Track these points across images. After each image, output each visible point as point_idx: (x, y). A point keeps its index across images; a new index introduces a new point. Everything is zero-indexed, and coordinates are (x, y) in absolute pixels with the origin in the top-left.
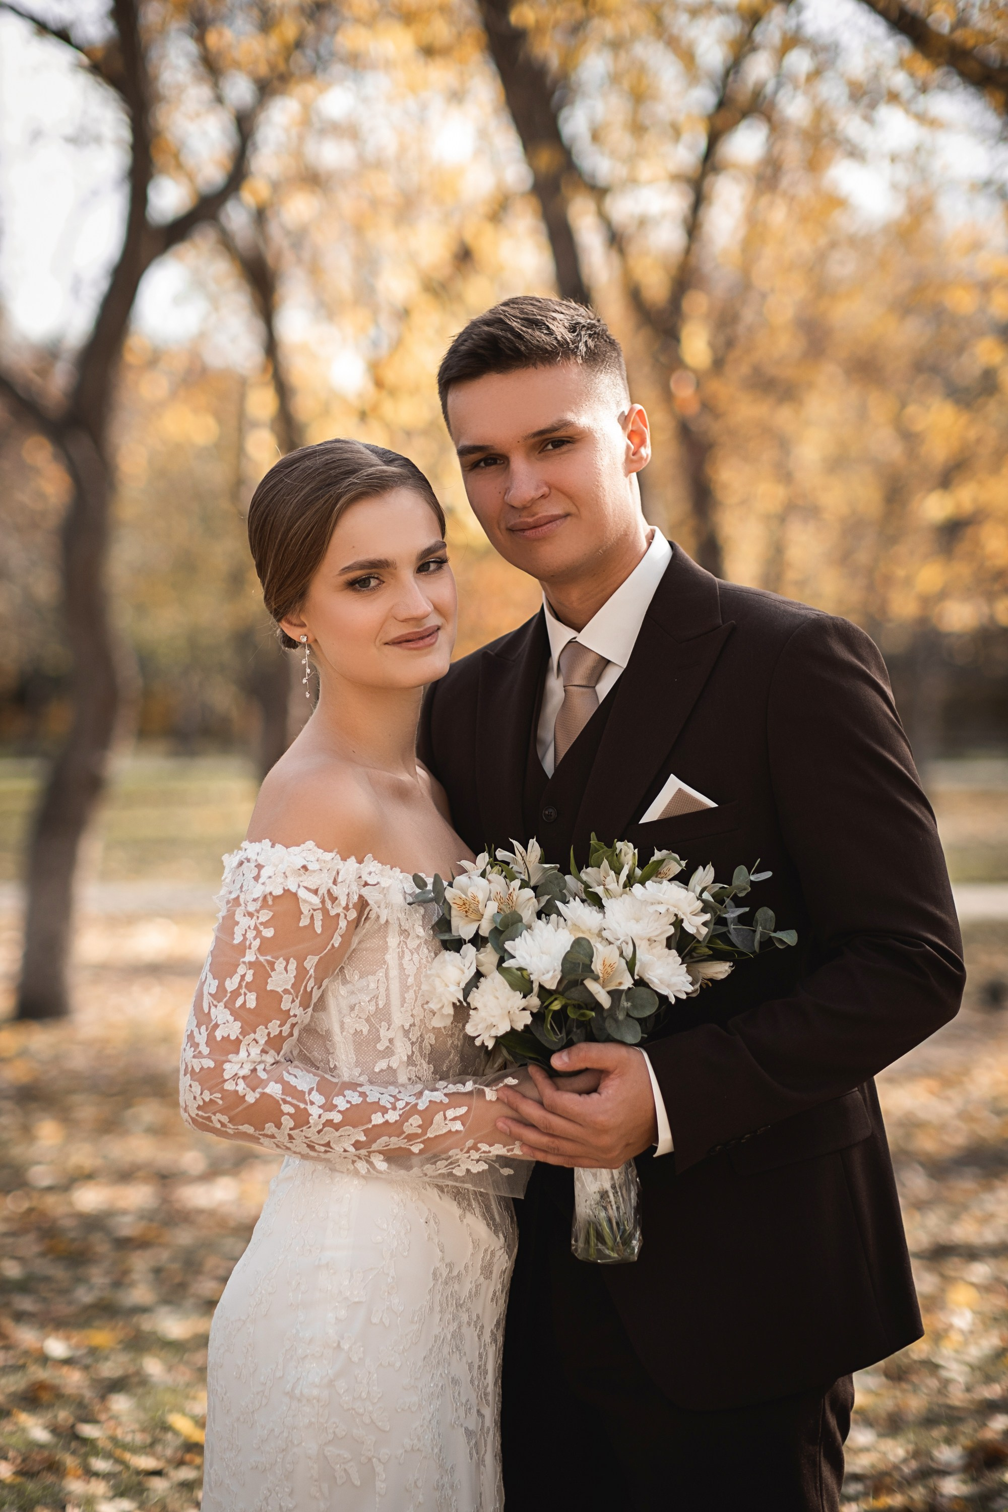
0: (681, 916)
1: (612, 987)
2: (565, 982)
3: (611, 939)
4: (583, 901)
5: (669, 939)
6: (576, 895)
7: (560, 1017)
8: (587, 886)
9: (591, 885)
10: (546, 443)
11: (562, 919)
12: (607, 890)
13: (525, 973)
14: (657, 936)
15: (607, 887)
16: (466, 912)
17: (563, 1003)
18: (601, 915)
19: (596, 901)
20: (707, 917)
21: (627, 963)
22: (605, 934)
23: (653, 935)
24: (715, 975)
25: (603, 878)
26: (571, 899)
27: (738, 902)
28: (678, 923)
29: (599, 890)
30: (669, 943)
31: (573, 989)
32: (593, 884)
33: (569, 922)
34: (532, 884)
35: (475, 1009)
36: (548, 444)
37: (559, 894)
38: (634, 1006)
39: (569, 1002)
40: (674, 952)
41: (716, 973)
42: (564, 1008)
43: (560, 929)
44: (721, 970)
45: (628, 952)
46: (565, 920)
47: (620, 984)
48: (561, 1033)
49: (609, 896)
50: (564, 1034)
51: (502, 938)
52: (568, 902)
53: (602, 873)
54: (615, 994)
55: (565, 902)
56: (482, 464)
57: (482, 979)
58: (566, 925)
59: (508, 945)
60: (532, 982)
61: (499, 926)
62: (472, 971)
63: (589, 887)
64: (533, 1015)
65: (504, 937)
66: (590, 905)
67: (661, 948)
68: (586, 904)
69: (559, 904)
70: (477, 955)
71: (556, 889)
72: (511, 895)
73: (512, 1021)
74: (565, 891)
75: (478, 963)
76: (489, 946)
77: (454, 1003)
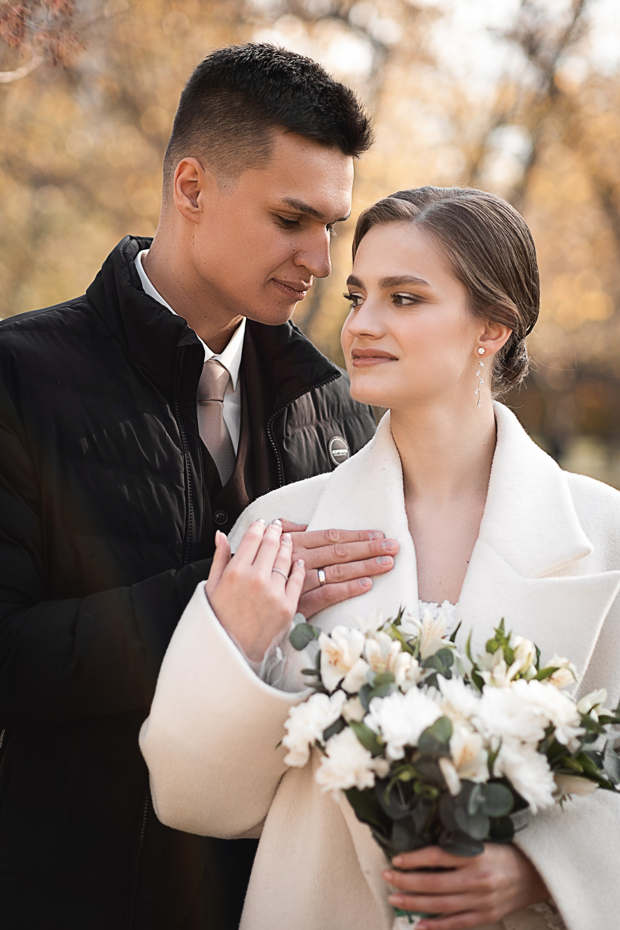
0: (556, 723)
1: (466, 775)
2: (420, 755)
3: (479, 727)
4: (466, 683)
5: (541, 742)
6: (461, 674)
7: (408, 786)
9: (480, 667)
11: (438, 694)
12: (493, 678)
13: (381, 738)
14: (528, 737)
15: (495, 675)
16: (336, 661)
17: (411, 776)
18: (478, 699)
19: (479, 685)
20: (582, 731)
21: (489, 755)
22: (475, 721)
23: (524, 735)
25: (492, 665)
26: (455, 677)
28: (550, 729)
29: (485, 675)
30: (541, 747)
31: (422, 765)
32: (482, 668)
33: (445, 699)
35: (329, 756)
37: (444, 669)
39: (418, 776)
40: (544, 758)
42: (412, 781)
45: (493, 746)
46: (442, 696)
48: (405, 805)
52: (451, 679)
54: (467, 784)
55: (448, 677)
59: (374, 703)
60: (385, 745)
61: (372, 684)
62: (337, 716)
63: (478, 670)
64: (377, 779)
65: (372, 694)
66: (472, 688)
67: (531, 751)
68: (468, 686)
69: (440, 678)
70: (344, 704)
71: (442, 665)
72: (390, 655)
73: (357, 779)
74: (450, 668)
75: (343, 712)
76: (358, 701)
77: (310, 744)
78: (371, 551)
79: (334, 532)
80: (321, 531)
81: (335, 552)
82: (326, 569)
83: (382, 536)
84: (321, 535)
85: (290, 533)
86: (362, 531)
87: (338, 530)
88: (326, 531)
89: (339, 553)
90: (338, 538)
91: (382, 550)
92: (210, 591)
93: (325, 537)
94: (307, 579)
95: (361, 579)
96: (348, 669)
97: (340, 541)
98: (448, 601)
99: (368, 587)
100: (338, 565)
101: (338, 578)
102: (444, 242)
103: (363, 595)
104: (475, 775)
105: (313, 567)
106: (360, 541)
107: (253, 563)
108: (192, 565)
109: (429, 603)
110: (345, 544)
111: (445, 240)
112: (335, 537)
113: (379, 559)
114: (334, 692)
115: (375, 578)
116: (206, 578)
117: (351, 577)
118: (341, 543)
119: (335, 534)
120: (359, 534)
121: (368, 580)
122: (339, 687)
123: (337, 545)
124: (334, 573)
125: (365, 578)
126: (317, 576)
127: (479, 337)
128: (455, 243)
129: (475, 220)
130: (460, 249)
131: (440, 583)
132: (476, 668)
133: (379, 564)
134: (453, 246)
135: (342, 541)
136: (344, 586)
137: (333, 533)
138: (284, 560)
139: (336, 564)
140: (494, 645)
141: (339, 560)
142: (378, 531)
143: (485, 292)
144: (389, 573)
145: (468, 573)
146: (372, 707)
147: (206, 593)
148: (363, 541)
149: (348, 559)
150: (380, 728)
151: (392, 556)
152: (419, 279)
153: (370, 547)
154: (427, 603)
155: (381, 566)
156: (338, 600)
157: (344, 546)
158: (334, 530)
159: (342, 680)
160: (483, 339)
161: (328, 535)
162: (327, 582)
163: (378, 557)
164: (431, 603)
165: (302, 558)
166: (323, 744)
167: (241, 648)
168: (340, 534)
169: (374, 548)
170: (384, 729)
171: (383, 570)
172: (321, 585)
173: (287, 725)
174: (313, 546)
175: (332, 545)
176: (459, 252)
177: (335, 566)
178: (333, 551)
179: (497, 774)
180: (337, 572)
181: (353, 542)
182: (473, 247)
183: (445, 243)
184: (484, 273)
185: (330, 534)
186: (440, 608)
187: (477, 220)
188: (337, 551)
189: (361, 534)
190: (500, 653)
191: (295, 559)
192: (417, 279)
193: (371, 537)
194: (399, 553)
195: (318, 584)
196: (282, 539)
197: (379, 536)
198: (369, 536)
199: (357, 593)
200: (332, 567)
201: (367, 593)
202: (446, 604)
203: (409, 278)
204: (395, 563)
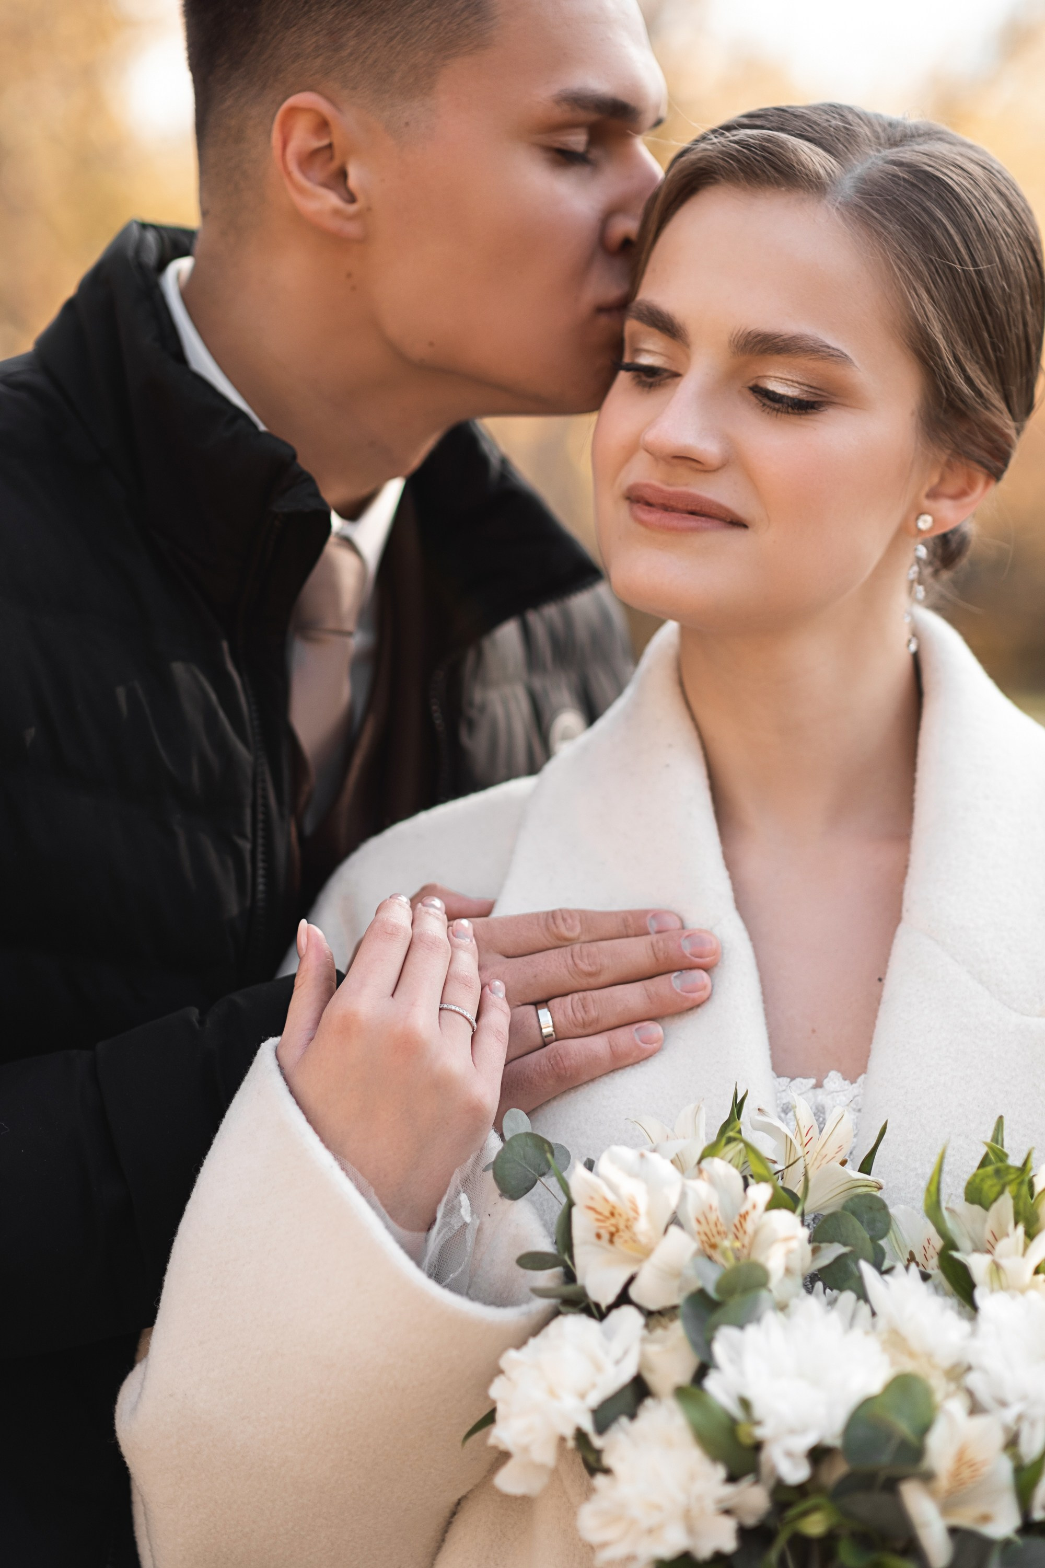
1: (964, 1520)
2: (843, 1471)
3: (984, 1395)
4: (925, 1277)
6: (912, 1258)
9: (961, 1244)
11: (865, 1309)
12: (997, 1267)
15: (996, 1259)
16: (612, 1234)
17: (830, 1523)
18: (965, 1326)
19: (960, 1287)
22: (974, 1380)
25: (989, 1236)
26: (900, 1267)
29: (978, 1264)
32: (964, 1242)
33: (881, 1321)
34: (811, 1204)
35: (611, 1475)
37: (868, 1246)
39: (844, 1523)
42: (829, 1541)
43: (858, 1332)
46: (874, 1314)
47: (988, 1516)
49: (996, 1286)
51: (708, 1315)
52: (889, 1271)
54: (968, 1543)
57: (645, 1406)
58: (874, 1326)
59: (724, 1336)
60: (758, 1447)
61: (711, 1290)
62: (624, 1374)
63: (956, 1249)
64: (743, 1533)
65: (716, 1317)
66: (937, 1289)
69: (867, 1270)
70: (643, 1340)
71: (864, 1234)
72: (744, 1217)
73: (691, 1530)
74: (882, 1243)
75: (644, 1362)
76: (677, 1330)
77: (562, 1439)
78: (657, 960)
79: (566, 916)
80: (536, 916)
81: (575, 964)
82: (555, 1003)
83: (678, 925)
84: (538, 925)
85: (470, 919)
86: (631, 913)
87: (576, 911)
88: (547, 913)
89: (584, 966)
90: (578, 930)
91: (684, 956)
92: (290, 1058)
93: (548, 929)
94: (515, 1029)
95: (637, 1026)
96: (646, 1252)
97: (583, 938)
98: (839, 1074)
99: (655, 1045)
100: (581, 994)
101: (584, 1025)
102: (899, 262)
103: (641, 1063)
104: (986, 1518)
105: (525, 1002)
106: (628, 936)
107: (393, 995)
108: (237, 998)
109: (793, 1079)
110: (594, 944)
111: (903, 258)
112: (571, 929)
113: (676, 977)
114: (611, 1308)
115: (667, 1021)
116: (278, 1031)
117: (613, 1021)
118: (584, 942)
119: (569, 921)
120: (625, 921)
121: (655, 1029)
122: (623, 1299)
123: (577, 947)
124: (574, 1014)
125: (645, 1024)
126: (535, 1021)
127: (926, 489)
128: (922, 268)
129: (967, 215)
130: (932, 285)
131: (814, 1031)
132: (950, 1245)
133: (678, 990)
134: (919, 276)
135: (587, 939)
136: (598, 1044)
137: (564, 920)
138: (466, 984)
139: (576, 991)
140: (990, 1185)
141: (584, 982)
142: (668, 912)
143: (966, 389)
144: (699, 1010)
145: (882, 1008)
146: (720, 1349)
147: (281, 1068)
148: (636, 936)
149: (604, 978)
150: (745, 1404)
151: (706, 969)
152: (833, 349)
153: (653, 950)
154: (789, 1080)
155: (684, 994)
156: (586, 1078)
157: (594, 947)
158: (569, 912)
159: (632, 1279)
160: (933, 495)
161: (555, 923)
162: (559, 1036)
163: (676, 974)
164: (799, 1080)
165: (498, 978)
166: (597, 1442)
167: (375, 1199)
168: (581, 922)
169: (664, 954)
170: (759, 1411)
171: (687, 1005)
172: (545, 1042)
173: (497, 1390)
174: (520, 951)
175: (566, 946)
176: (928, 291)
177: (576, 996)
178: (570, 961)
179: (1041, 1512)
180: (583, 1013)
181: (612, 938)
182: (958, 282)
183: (903, 267)
184: (972, 347)
185: (559, 921)
186: (819, 1091)
187: (971, 217)
188: (578, 961)
189: (630, 919)
190: (1005, 1204)
191: (486, 980)
192: (829, 347)
193: (653, 926)
194: (719, 964)
195: (538, 1041)
196: (452, 934)
197: (673, 924)
198: (648, 925)
199: (631, 1060)
200: (569, 998)
201: (651, 1059)
202: (834, 1080)
203: (811, 343)
204: (713, 986)
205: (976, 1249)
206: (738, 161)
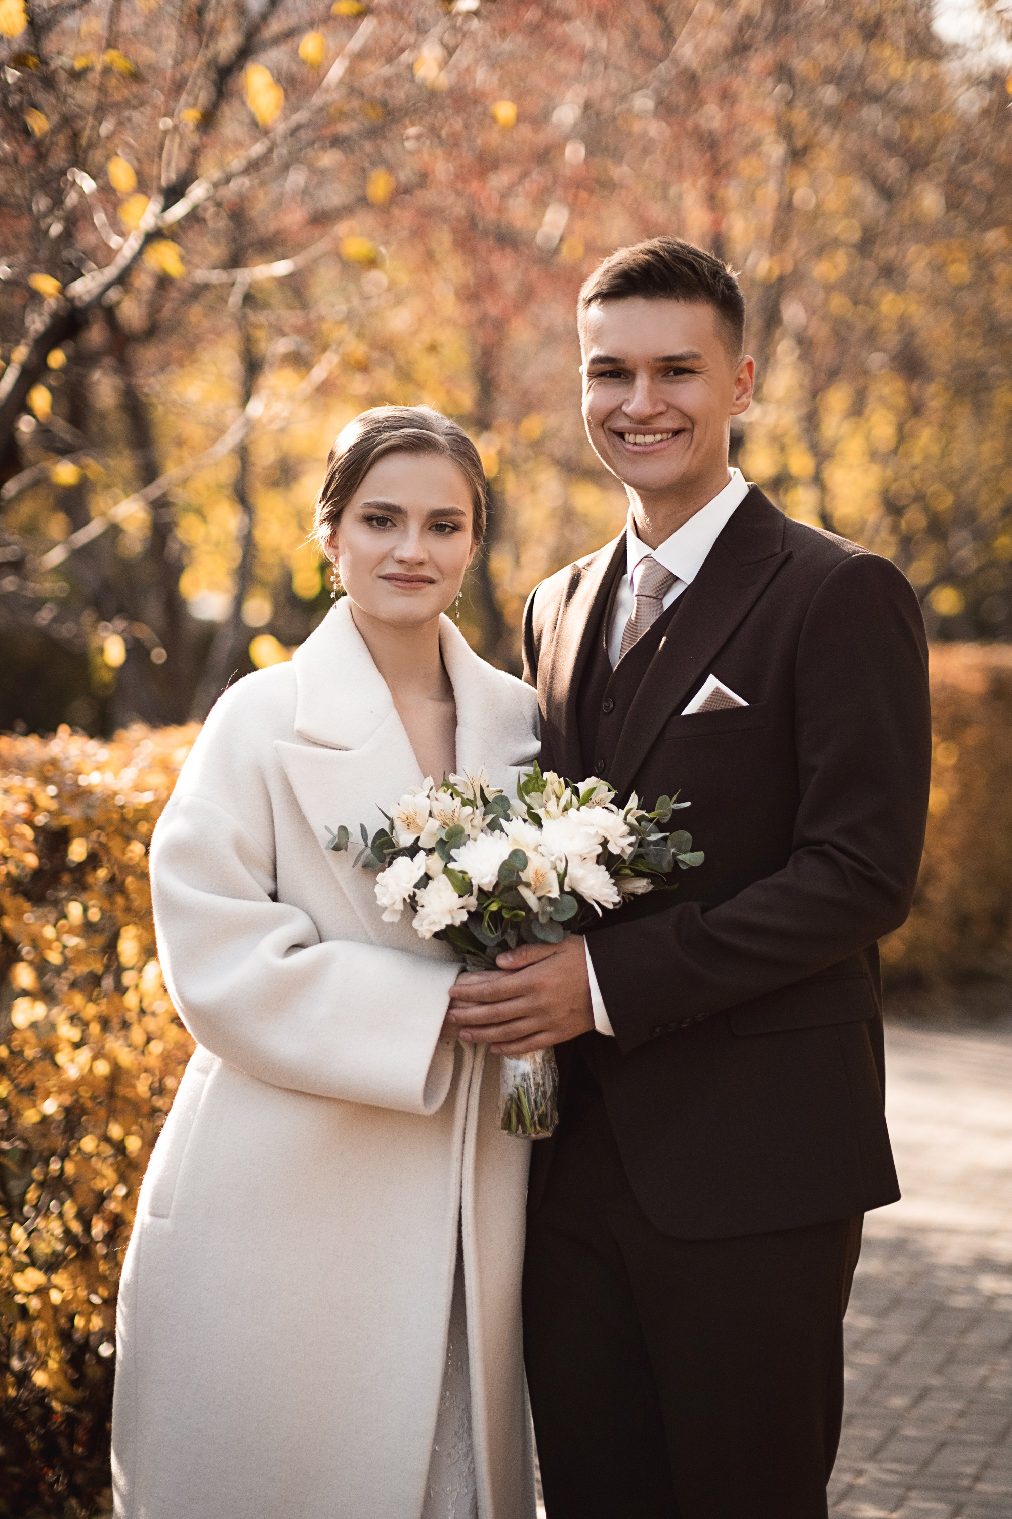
0: (608, 838)
1: (540, 894)
2: (501, 887)
3: (546, 854)
4: (525, 821)
5: (598, 856)
6: (519, 815)
7: (496, 917)
8: (530, 807)
9: (533, 806)
10: (668, 370)
11: (504, 834)
12: (548, 812)
13: (466, 876)
14: (588, 853)
15: (548, 809)
16: (408, 825)
17: (500, 905)
18: (539, 832)
19: (537, 820)
20: (632, 839)
21: (559, 875)
22: (541, 849)
23: (584, 852)
24: (635, 890)
25: (545, 802)
26: (514, 818)
27: (661, 827)
28: (605, 843)
29: (540, 812)
30: (599, 860)
31: (506, 894)
32: (536, 806)
33: (510, 837)
35: (422, 906)
36: (670, 371)
37: (503, 813)
38: (556, 911)
39: (505, 904)
40: (603, 868)
41: (637, 888)
42: (500, 909)
43: (501, 842)
44: (641, 886)
45: (561, 867)
46: (507, 835)
47: (549, 891)
48: (497, 932)
49: (548, 818)
50: (500, 933)
51: (447, 847)
52: (511, 821)
53: (545, 797)
54: (544, 901)
55: (508, 819)
56: (608, 375)
57: (430, 881)
58: (507, 839)
59: (454, 852)
60: (471, 882)
61: (444, 838)
62: (421, 874)
63: (533, 809)
64: (469, 914)
66: (530, 824)
67: (591, 864)
68: (527, 823)
69: (503, 821)
70: (426, 861)
71: (500, 810)
72: (454, 811)
73: (453, 918)
74: (509, 812)
75: (427, 867)
76: (436, 855)
77: (404, 900)
96: (422, 829)
146: (453, 856)
150: (464, 869)
159: (418, 839)
166: (416, 897)
170: (470, 871)
179: (567, 889)
205: (541, 807)
206: (413, 445)
